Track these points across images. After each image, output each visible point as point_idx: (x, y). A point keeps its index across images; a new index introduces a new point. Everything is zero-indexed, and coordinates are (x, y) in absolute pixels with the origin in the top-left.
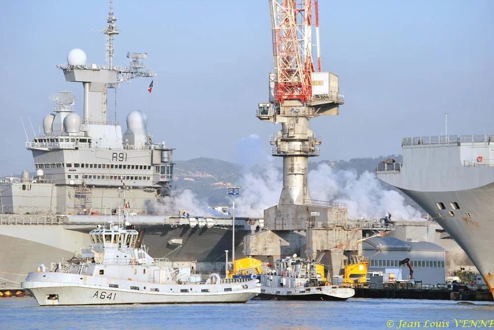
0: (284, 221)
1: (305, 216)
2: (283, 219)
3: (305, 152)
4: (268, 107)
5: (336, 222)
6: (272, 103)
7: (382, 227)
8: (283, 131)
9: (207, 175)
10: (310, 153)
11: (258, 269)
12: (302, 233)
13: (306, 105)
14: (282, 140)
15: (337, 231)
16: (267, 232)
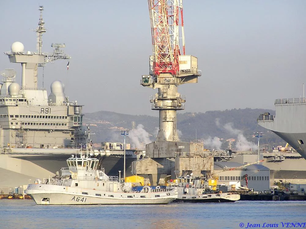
0: (160, 152)
1: (174, 148)
2: (159, 151)
3: (174, 107)
4: (148, 78)
5: (196, 152)
6: (151, 75)
7: (227, 155)
8: (159, 93)
9: (106, 122)
10: (178, 108)
11: (142, 183)
12: (172, 160)
13: (175, 77)
14: (158, 100)
15: (197, 158)
16: (148, 159)
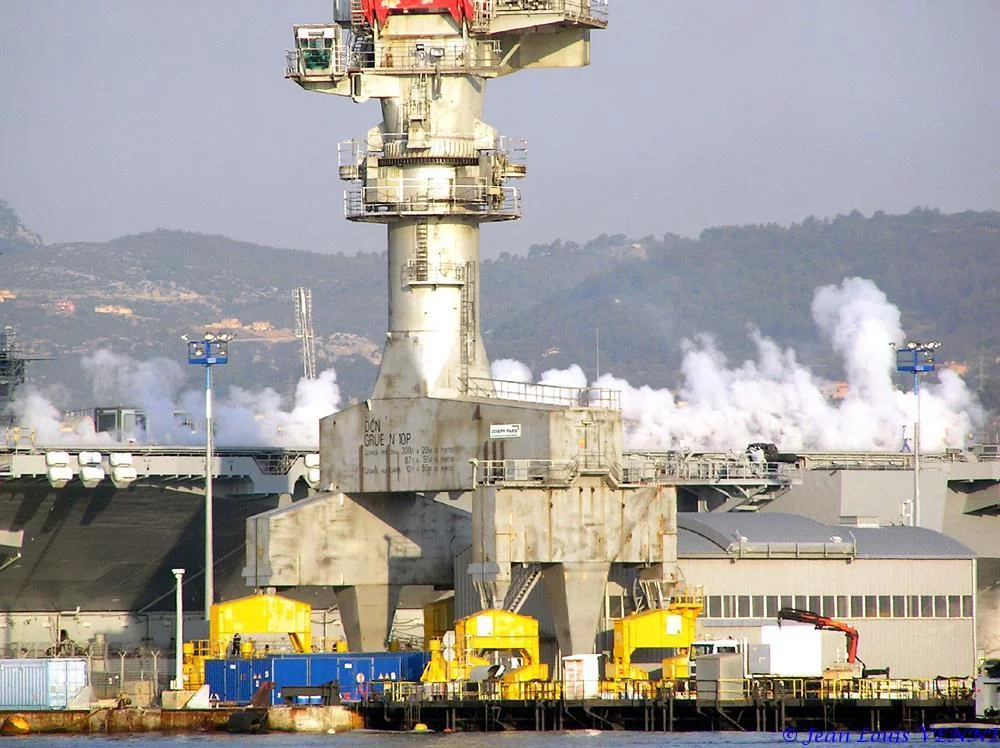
0: (393, 457)
1: (468, 439)
2: (388, 452)
3: (469, 204)
4: (328, 42)
5: (582, 460)
6: (345, 24)
7: (755, 475)
8: (386, 126)
9: (183, 296)
10: (486, 210)
11: (301, 637)
12: (464, 503)
13: (469, 31)
14: (382, 163)
15: (587, 490)
16: (333, 499)
